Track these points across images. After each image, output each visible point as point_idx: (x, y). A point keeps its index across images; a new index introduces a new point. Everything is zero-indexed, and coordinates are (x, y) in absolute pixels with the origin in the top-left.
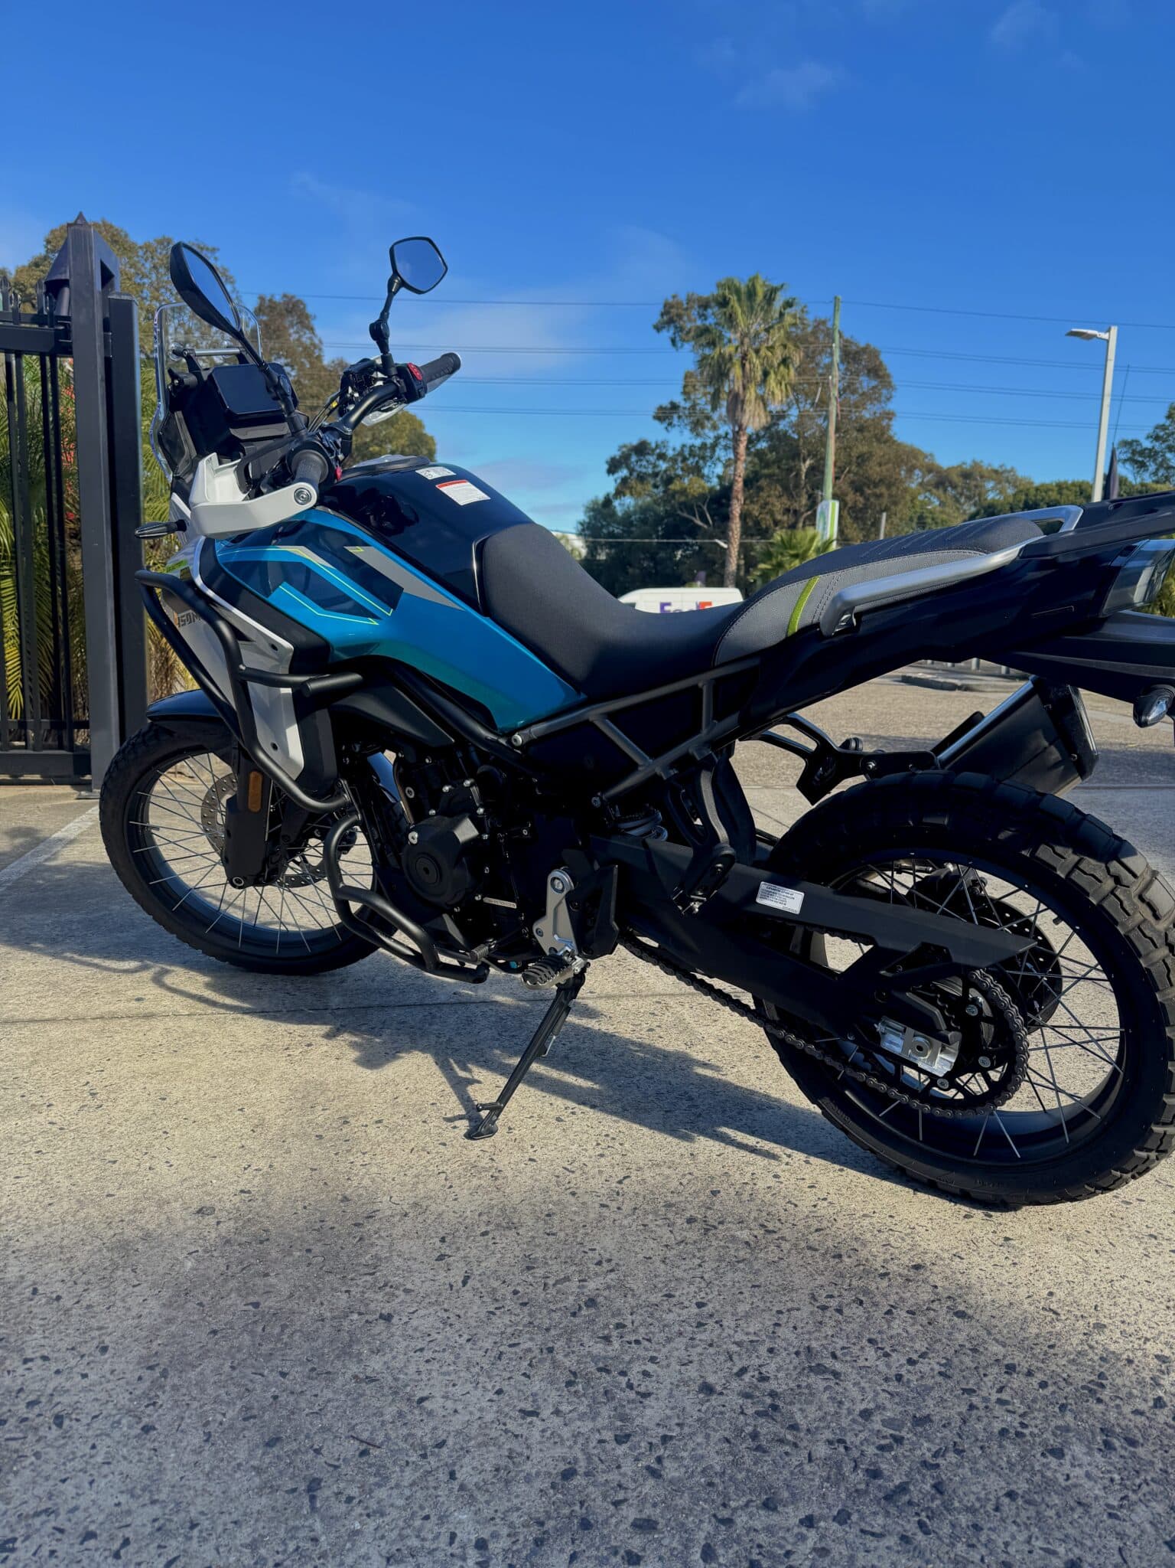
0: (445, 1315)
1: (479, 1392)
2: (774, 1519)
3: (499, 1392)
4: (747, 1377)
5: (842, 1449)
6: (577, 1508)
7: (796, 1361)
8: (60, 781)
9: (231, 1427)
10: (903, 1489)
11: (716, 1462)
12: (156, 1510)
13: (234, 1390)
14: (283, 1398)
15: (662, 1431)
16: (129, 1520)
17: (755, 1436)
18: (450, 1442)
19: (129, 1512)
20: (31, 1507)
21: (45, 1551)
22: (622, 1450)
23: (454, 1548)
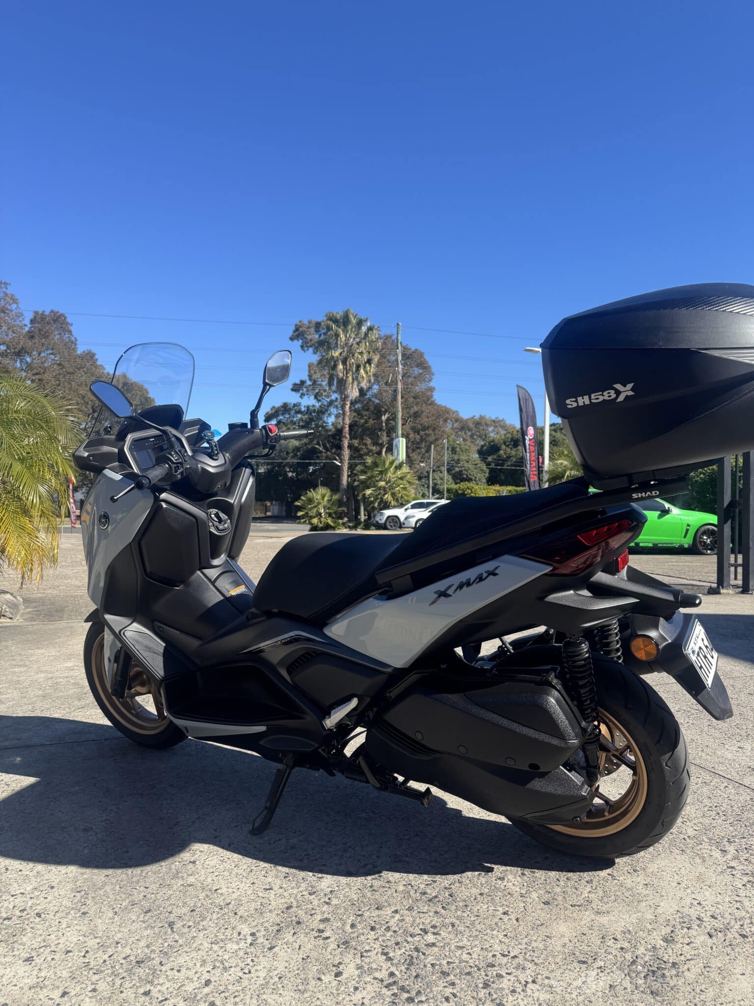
1: (243, 884)
2: (380, 912)
3: (253, 883)
5: (410, 887)
6: (294, 918)
7: (389, 860)
9: (126, 908)
10: (436, 897)
11: (355, 897)
12: (98, 940)
13: (124, 896)
14: (149, 896)
15: (330, 889)
16: (86, 944)
17: (371, 886)
18: (233, 902)
19: (85, 942)
20: (36, 945)
21: (49, 959)
22: (311, 897)
23: (241, 937)
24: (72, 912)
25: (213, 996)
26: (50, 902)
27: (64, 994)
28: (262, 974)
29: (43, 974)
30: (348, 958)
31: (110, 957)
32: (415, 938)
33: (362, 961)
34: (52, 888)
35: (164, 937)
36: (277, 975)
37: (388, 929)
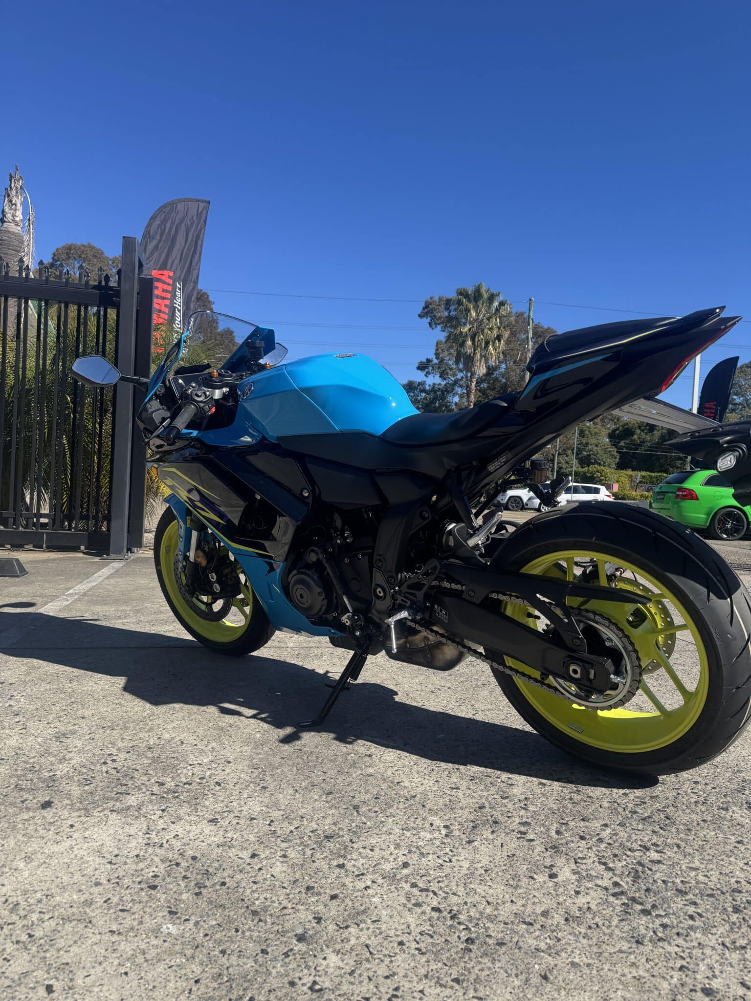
1: (427, 781)
2: (587, 824)
3: (437, 781)
5: (616, 804)
6: (489, 817)
9: (306, 788)
10: (650, 817)
11: (555, 807)
12: (282, 813)
13: (302, 777)
14: (328, 780)
15: (523, 797)
16: (269, 815)
17: (571, 799)
18: (418, 796)
19: (268, 812)
20: (219, 809)
21: (234, 822)
22: (505, 801)
23: (434, 827)
24: (251, 785)
25: (415, 878)
26: (228, 774)
27: (254, 856)
28: (466, 865)
29: (230, 835)
30: (560, 861)
31: (296, 828)
32: (636, 853)
33: (578, 867)
34: (229, 762)
35: (350, 818)
36: (482, 868)
37: (601, 840)
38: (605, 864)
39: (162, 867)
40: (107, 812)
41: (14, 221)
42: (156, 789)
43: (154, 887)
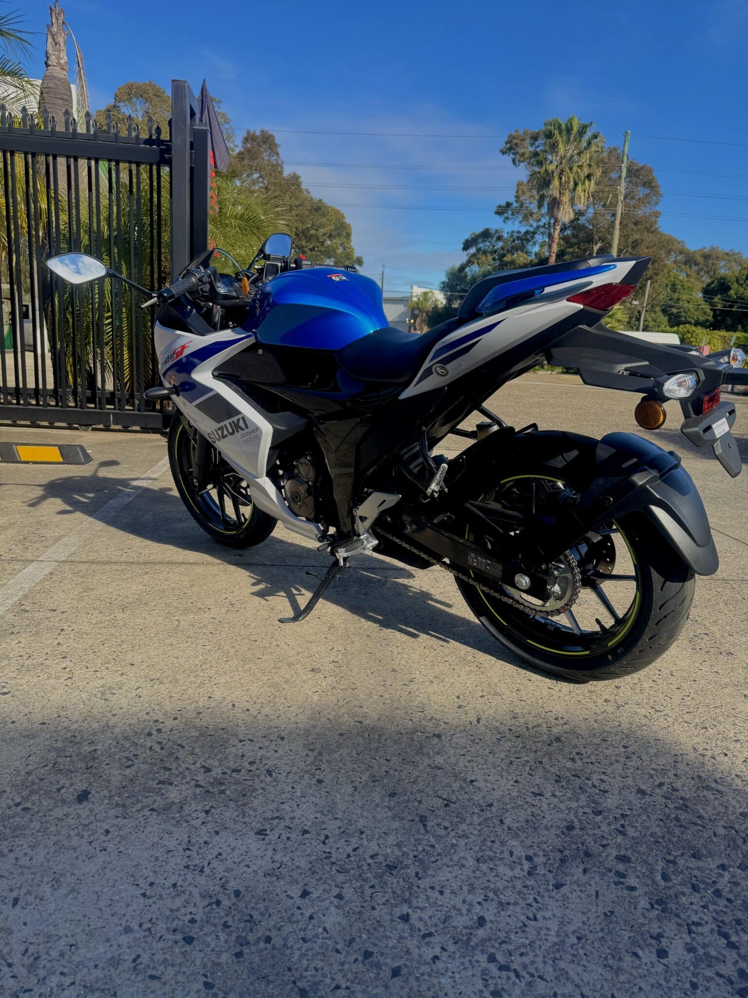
0: (472, 738)
2: (701, 864)
4: (665, 788)
5: (733, 832)
6: (580, 845)
7: (693, 782)
8: (155, 431)
9: (366, 784)
11: (659, 832)
12: (338, 823)
13: (363, 767)
14: (391, 772)
15: (620, 812)
17: (678, 819)
18: (495, 804)
20: (268, 815)
21: (284, 837)
22: (598, 818)
23: (514, 858)
24: (306, 776)
25: (493, 947)
26: (281, 758)
27: (304, 894)
28: (554, 925)
29: (278, 857)
30: (670, 928)
31: (355, 850)
33: (693, 939)
34: (282, 739)
35: (416, 837)
36: (573, 933)
37: (718, 893)
38: (726, 936)
39: (201, 904)
40: (147, 812)
41: (59, 64)
42: (201, 777)
43: (189, 940)
